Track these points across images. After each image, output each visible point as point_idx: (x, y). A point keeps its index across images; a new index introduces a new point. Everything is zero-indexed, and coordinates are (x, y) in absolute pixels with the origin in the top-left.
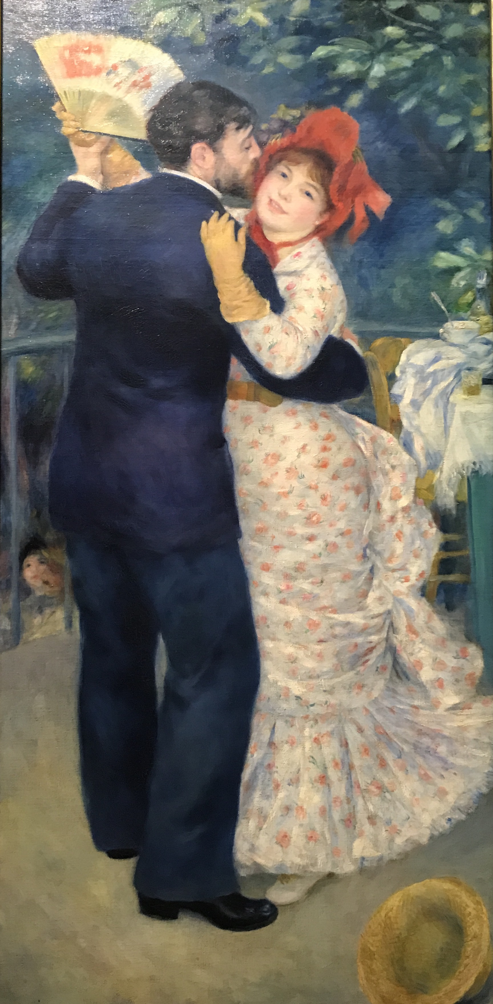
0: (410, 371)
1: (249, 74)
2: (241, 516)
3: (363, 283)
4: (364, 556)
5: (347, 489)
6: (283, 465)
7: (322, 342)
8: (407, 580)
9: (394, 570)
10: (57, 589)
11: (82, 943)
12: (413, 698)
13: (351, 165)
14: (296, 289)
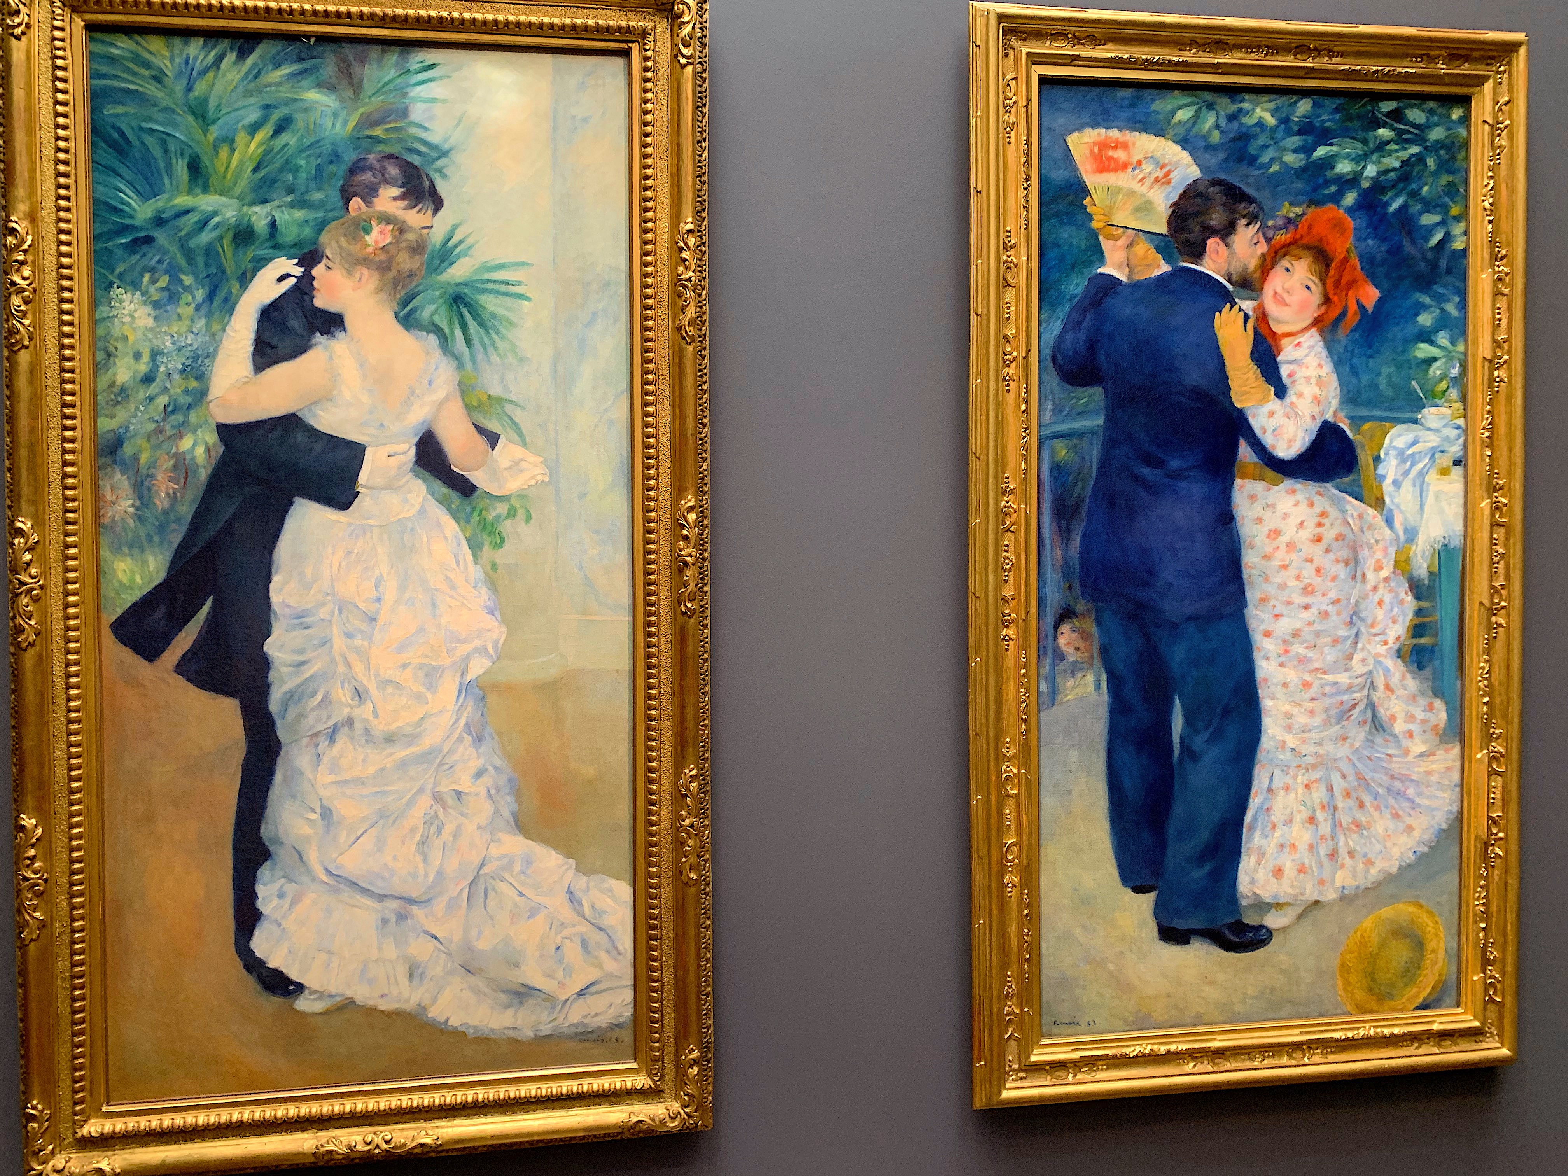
0: (1393, 453)
1: (1258, 172)
2: (1247, 587)
3: (1354, 371)
4: (1351, 623)
5: (1337, 561)
6: (1284, 539)
7: (1319, 425)
8: (1386, 643)
9: (1375, 635)
10: (1086, 655)
11: (1111, 967)
12: (1388, 747)
13: (1346, 260)
14: (1296, 377)
